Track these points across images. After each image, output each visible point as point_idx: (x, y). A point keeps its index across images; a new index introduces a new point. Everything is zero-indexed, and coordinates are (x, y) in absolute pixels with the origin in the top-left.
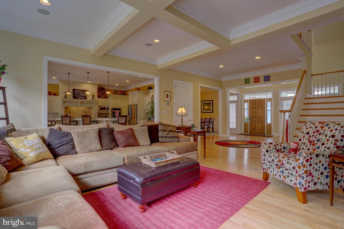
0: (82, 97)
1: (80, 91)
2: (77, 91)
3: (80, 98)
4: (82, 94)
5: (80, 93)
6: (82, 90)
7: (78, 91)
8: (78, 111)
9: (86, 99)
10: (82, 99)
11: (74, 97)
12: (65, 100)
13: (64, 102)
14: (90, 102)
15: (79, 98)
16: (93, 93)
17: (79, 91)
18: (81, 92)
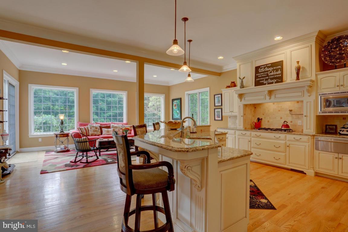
0: (272, 79)
1: (269, 67)
2: (263, 70)
3: (269, 84)
4: (272, 74)
5: (268, 71)
6: (273, 65)
7: (264, 68)
8: (279, 111)
9: (282, 81)
10: (272, 83)
11: (258, 83)
12: (243, 91)
13: (241, 96)
14: (291, 89)
15: (265, 84)
16: (298, 62)
17: (267, 69)
18: (271, 69)
